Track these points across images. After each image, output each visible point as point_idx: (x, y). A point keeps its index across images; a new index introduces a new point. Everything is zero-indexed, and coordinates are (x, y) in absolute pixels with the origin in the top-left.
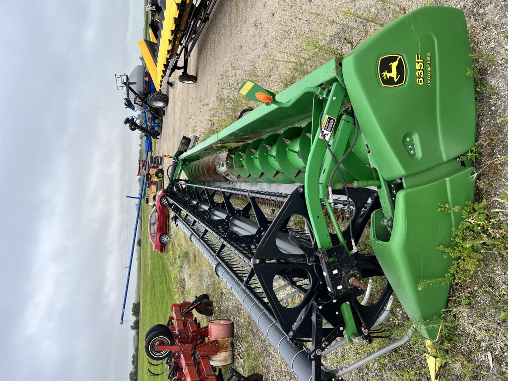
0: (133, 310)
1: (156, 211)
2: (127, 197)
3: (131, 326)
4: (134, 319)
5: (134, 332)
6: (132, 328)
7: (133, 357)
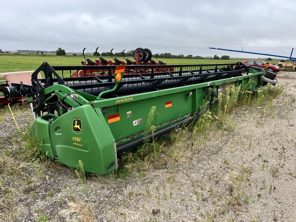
0: (225, 56)
1: (263, 65)
2: (293, 49)
3: (216, 55)
4: (220, 57)
5: (213, 57)
6: (215, 56)
7: (200, 57)
